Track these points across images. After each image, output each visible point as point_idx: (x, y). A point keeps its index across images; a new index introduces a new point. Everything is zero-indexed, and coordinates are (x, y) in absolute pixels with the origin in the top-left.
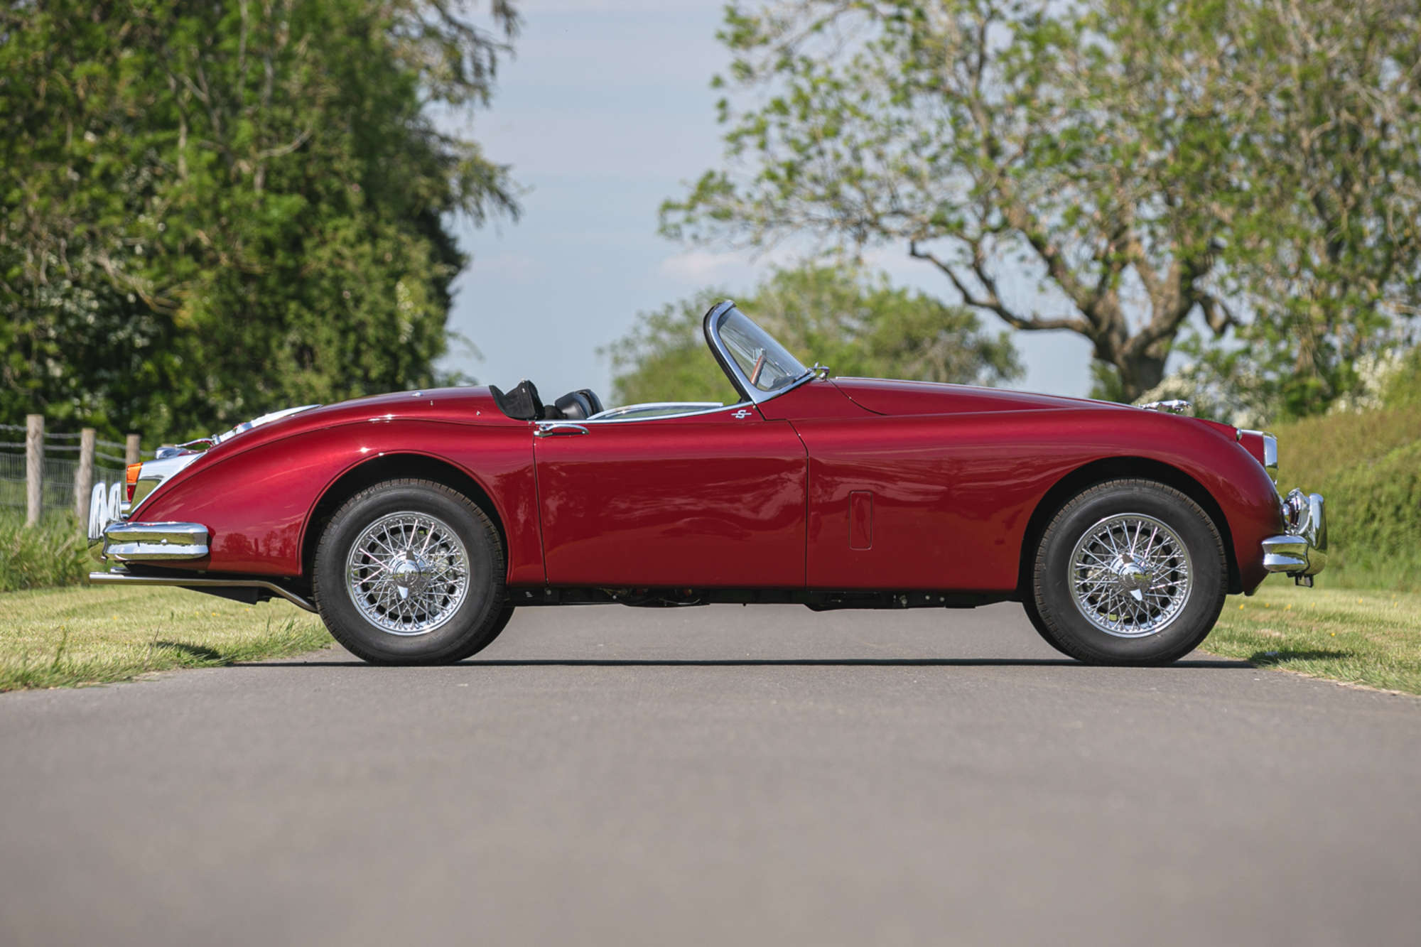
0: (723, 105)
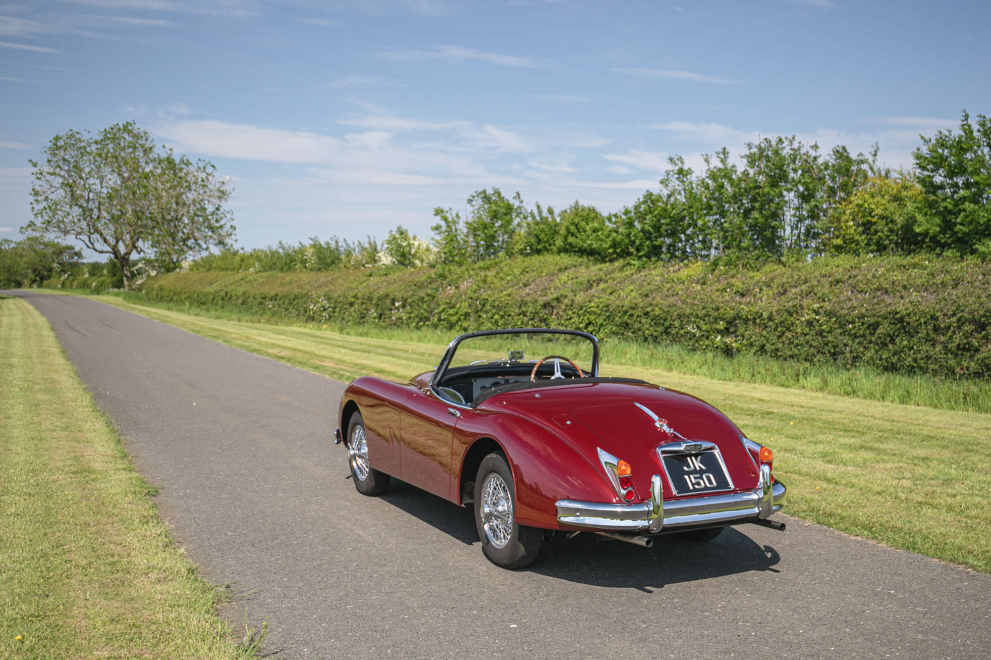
0: (33, 208)
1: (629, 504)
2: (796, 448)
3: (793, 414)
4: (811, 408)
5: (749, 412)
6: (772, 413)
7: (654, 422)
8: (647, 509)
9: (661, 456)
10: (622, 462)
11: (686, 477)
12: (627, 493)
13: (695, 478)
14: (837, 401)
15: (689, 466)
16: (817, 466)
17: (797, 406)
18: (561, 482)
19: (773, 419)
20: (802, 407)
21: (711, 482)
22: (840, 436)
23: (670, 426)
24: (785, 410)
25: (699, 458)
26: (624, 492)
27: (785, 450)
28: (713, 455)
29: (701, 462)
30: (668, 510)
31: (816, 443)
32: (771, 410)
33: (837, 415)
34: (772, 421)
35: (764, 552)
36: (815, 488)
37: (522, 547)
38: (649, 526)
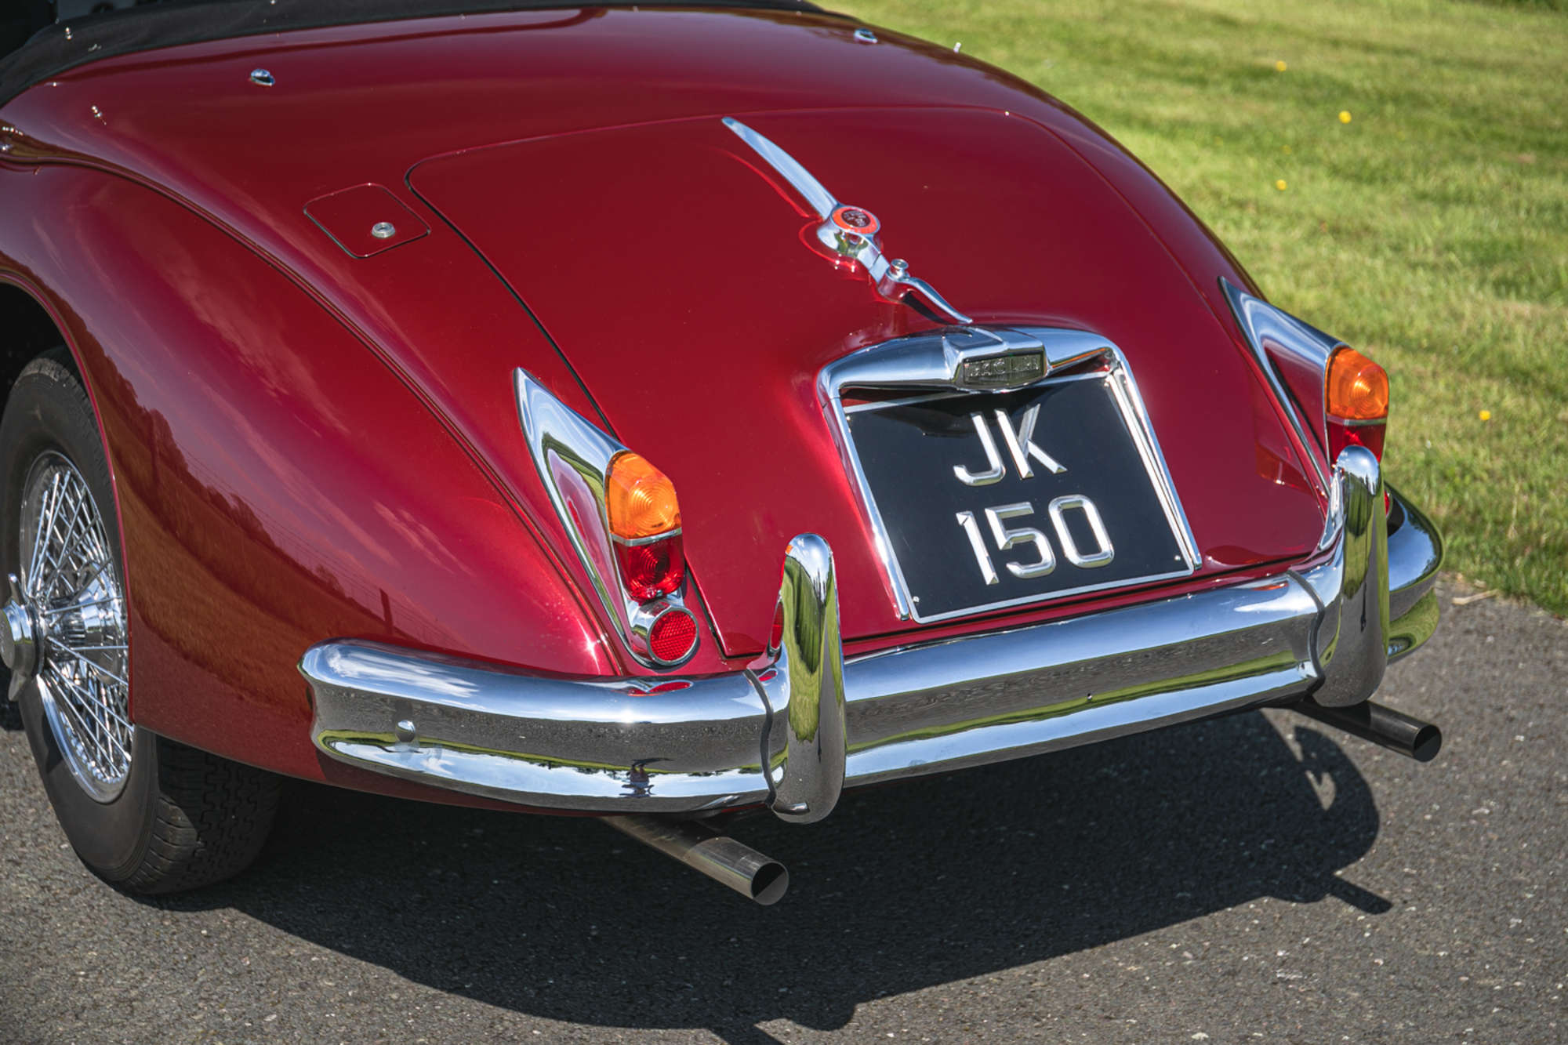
1: (671, 687)
2: (1374, 223)
3: (1340, 75)
4: (1398, 52)
5: (1191, 71)
6: (1268, 73)
7: (816, 221)
8: (760, 709)
9: (841, 415)
10: (634, 461)
11: (966, 521)
12: (657, 628)
13: (1009, 524)
14: (1484, 24)
15: (979, 463)
16: (1467, 308)
17: (1353, 45)
18: (355, 529)
19: (1276, 97)
20: (1369, 48)
21: (1085, 541)
22: (1524, 170)
23: (889, 248)
24: (1315, 62)
25: (1031, 416)
26: (639, 617)
27: (1335, 231)
28: (1101, 397)
29: (1036, 439)
30: (872, 703)
31: (1444, 200)
32: (1265, 61)
33: (1497, 82)
34: (1272, 107)
35: (1302, 768)
36: (1474, 412)
37: (181, 818)
38: (771, 795)
